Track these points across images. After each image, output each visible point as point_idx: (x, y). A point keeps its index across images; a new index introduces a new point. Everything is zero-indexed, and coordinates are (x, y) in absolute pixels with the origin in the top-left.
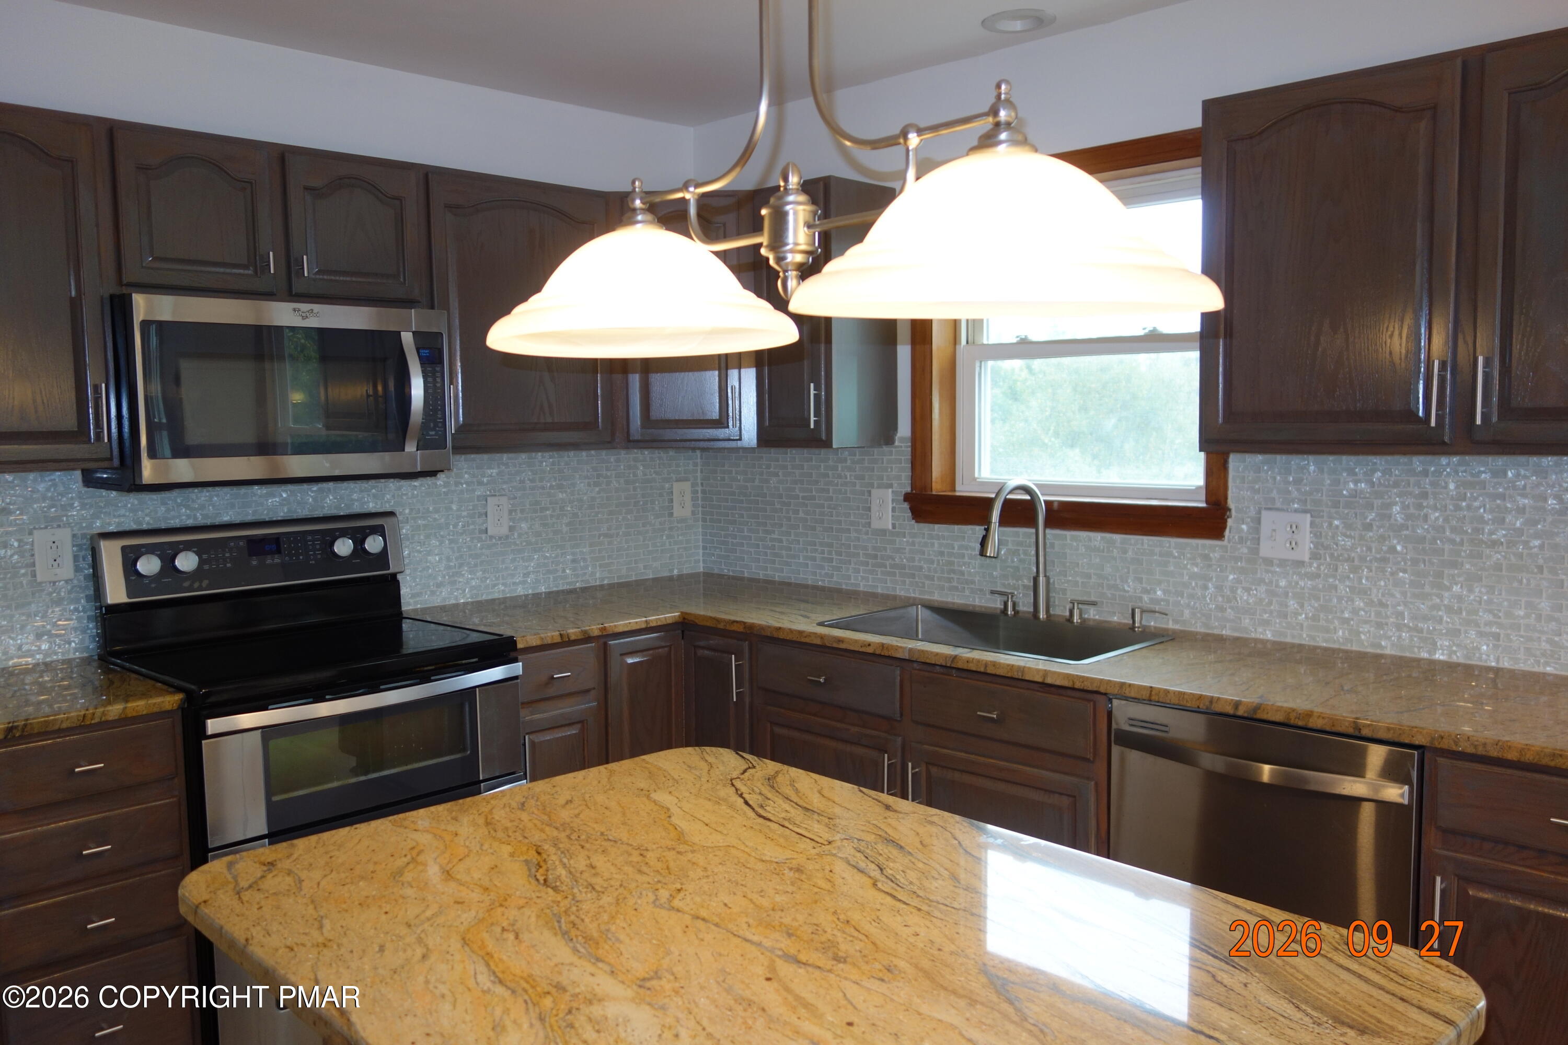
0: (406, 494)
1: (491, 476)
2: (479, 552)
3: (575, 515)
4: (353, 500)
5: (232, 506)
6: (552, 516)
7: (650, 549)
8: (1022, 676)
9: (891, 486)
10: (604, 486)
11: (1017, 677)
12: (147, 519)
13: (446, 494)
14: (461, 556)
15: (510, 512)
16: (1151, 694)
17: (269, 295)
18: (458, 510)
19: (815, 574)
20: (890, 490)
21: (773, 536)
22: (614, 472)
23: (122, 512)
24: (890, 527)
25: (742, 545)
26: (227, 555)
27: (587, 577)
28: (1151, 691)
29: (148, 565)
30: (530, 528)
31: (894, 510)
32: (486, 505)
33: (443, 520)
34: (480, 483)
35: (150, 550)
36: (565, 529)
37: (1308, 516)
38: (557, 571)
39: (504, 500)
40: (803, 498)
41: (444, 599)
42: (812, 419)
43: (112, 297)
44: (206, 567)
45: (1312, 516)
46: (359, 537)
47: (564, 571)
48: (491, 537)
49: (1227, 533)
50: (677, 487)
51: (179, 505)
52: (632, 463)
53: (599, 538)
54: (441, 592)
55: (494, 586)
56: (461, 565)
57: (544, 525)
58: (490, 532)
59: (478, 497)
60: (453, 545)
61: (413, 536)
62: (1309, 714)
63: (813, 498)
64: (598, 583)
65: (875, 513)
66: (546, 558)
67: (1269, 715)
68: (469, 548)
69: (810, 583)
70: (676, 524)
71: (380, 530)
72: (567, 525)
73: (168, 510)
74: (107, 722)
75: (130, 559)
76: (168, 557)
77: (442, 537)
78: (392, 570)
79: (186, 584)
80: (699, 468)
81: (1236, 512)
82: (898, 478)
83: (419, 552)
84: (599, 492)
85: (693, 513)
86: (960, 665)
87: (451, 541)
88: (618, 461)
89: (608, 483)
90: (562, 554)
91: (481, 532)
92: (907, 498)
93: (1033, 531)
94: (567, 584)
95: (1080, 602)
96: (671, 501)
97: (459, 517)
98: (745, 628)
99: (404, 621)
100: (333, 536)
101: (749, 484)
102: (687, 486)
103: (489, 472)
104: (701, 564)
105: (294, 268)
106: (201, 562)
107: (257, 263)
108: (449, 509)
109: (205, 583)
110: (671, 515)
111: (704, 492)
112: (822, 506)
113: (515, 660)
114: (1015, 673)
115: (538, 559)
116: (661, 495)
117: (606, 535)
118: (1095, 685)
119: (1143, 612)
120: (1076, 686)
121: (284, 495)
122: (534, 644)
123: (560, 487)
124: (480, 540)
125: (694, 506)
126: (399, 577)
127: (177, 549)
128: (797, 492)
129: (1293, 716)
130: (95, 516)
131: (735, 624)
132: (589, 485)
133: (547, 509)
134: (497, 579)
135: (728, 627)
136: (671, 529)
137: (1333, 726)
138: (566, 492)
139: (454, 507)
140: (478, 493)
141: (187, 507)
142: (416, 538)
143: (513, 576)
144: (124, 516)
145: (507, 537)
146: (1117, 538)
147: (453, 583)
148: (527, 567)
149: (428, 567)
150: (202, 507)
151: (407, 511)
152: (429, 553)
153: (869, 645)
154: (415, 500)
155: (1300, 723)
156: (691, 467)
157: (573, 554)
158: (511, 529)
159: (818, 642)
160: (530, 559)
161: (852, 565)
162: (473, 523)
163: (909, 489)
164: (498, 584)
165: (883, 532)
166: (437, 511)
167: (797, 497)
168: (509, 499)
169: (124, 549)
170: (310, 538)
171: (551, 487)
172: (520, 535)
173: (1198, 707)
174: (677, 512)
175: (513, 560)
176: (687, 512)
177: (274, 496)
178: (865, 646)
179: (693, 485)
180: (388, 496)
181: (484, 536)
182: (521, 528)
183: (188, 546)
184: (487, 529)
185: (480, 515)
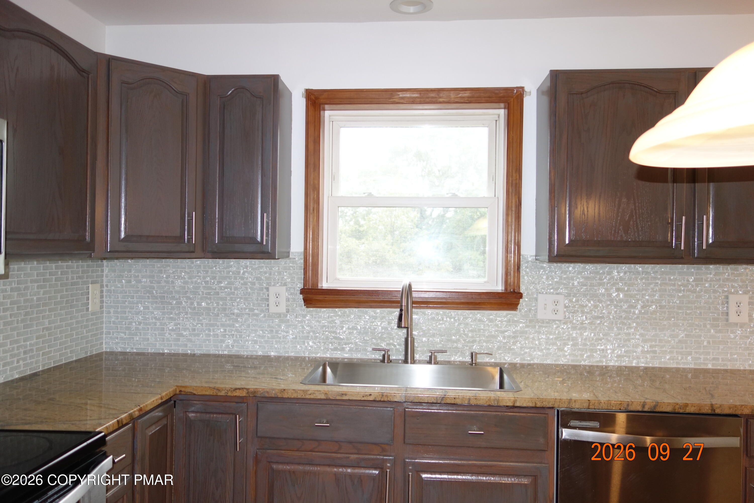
8: (498, 403)
11: (493, 404)
16: (589, 405)
28: (590, 403)
62: (686, 405)
67: (663, 408)
96: (88, 299)
98: (248, 393)
114: (492, 402)
118: (551, 403)
120: (538, 406)
129: (677, 407)
131: (238, 391)
135: (230, 394)
137: (700, 410)
153: (370, 395)
155: (681, 411)
173: (620, 409)
178: (366, 395)
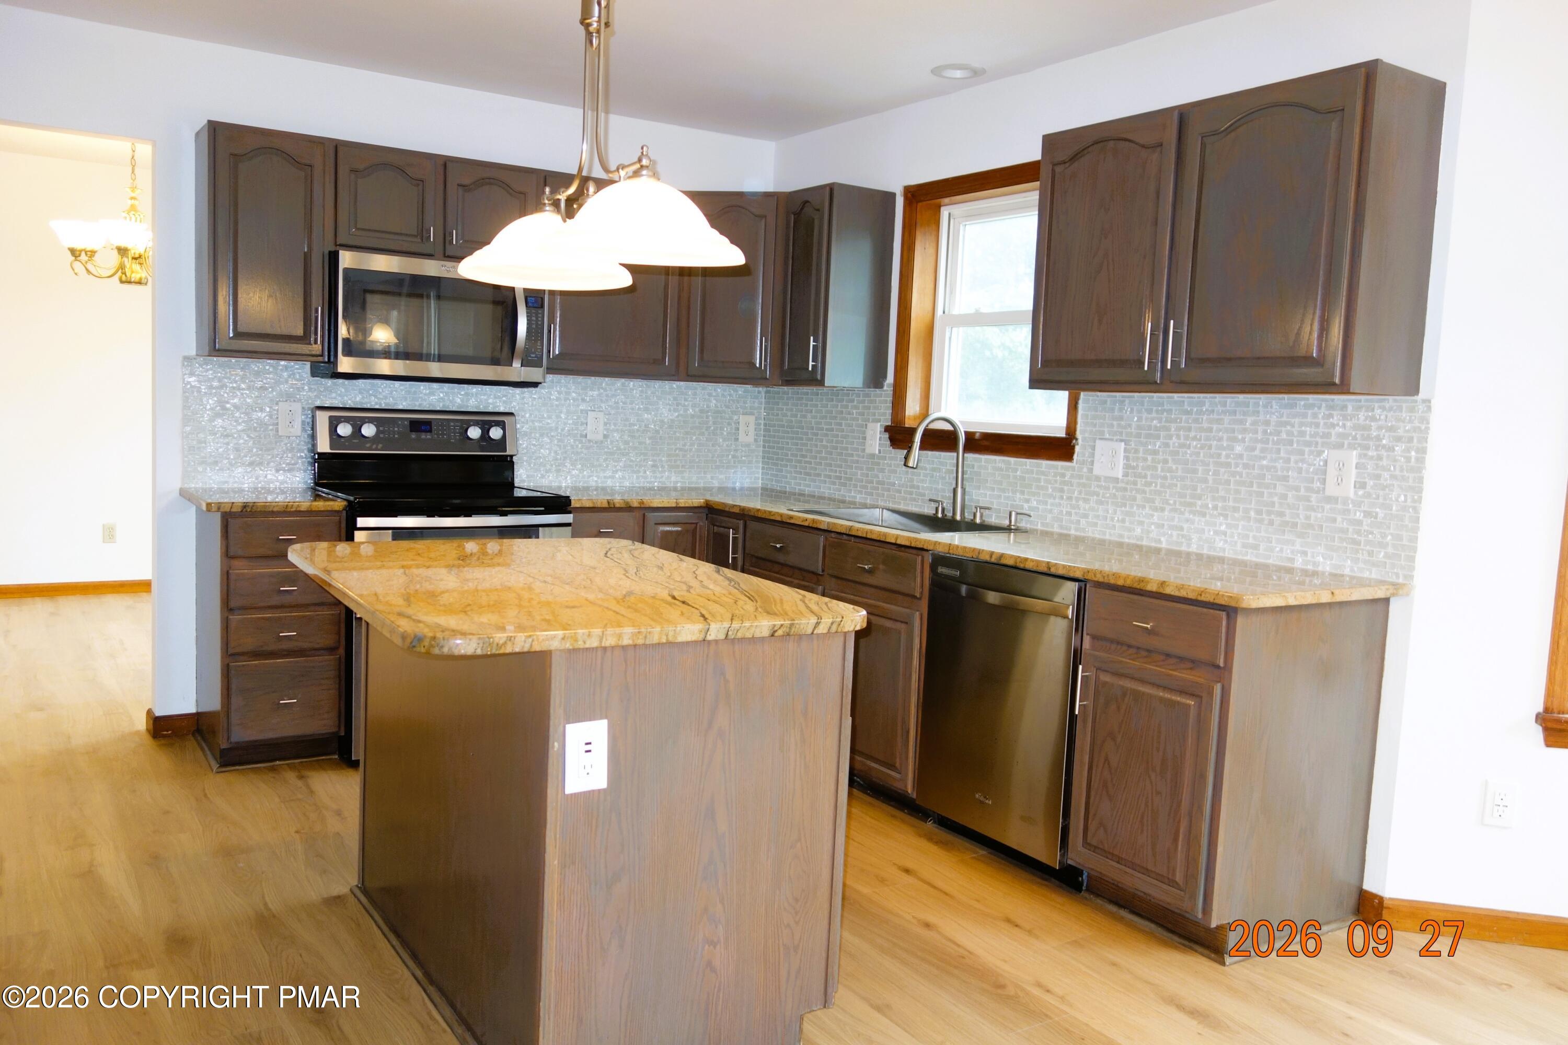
0: (527, 404)
1: (592, 396)
2: (579, 450)
3: (657, 432)
4: (488, 403)
5: (406, 399)
6: (638, 430)
7: (718, 464)
8: (885, 539)
9: (879, 421)
10: (681, 412)
12: (349, 402)
13: (557, 406)
14: (566, 452)
15: (605, 424)
16: (949, 549)
17: (430, 256)
18: (566, 418)
19: (830, 489)
20: (879, 424)
21: (806, 459)
22: (691, 403)
23: (334, 395)
24: (877, 452)
25: (787, 466)
26: (396, 429)
27: (664, 479)
28: (950, 547)
29: (344, 430)
30: (621, 437)
31: (880, 438)
32: (587, 417)
33: (553, 425)
34: (583, 400)
35: (347, 420)
36: (648, 441)
37: (1123, 444)
38: (639, 472)
39: (601, 415)
40: (827, 430)
41: (551, 482)
42: (811, 363)
43: (330, 252)
44: (382, 436)
45: (1125, 444)
46: (486, 427)
47: (645, 472)
48: (590, 441)
49: (1075, 457)
50: (743, 419)
51: (371, 395)
52: (707, 397)
53: (675, 451)
54: (549, 476)
55: (589, 477)
56: (565, 458)
57: (633, 437)
58: (588, 437)
59: (582, 411)
60: (560, 443)
61: (531, 433)
63: (832, 430)
64: (672, 485)
65: (868, 442)
66: (632, 461)
67: (1007, 561)
68: (572, 447)
69: (827, 495)
70: (740, 447)
71: (502, 425)
72: (650, 438)
73: (363, 398)
74: (300, 511)
75: (333, 425)
76: (357, 426)
77: (552, 436)
78: (508, 453)
79: (368, 445)
80: (763, 406)
81: (1082, 441)
82: (884, 414)
83: (534, 445)
84: (677, 417)
85: (756, 440)
86: (853, 533)
87: (559, 440)
88: (695, 394)
89: (686, 410)
90: (644, 460)
91: (582, 436)
92: (887, 429)
93: (955, 454)
94: (647, 482)
95: (981, 508)
96: (738, 429)
97: (565, 424)
98: (740, 510)
99: (515, 489)
100: (469, 424)
101: (793, 419)
102: (751, 419)
103: (591, 393)
104: (760, 481)
105: (448, 239)
106: (378, 432)
107: (422, 234)
108: (558, 417)
109: (380, 446)
110: (737, 439)
111: (765, 425)
112: (837, 436)
113: (570, 512)
114: (882, 537)
115: (625, 461)
116: (729, 424)
117: (681, 450)
118: (922, 543)
119: (1017, 514)
120: (913, 545)
121: (441, 395)
122: (588, 506)
123: (647, 410)
124: (581, 442)
125: (757, 435)
126: (515, 459)
127: (364, 421)
128: (823, 426)
129: (1018, 560)
130: (317, 397)
131: (734, 507)
132: (670, 410)
133: (635, 425)
134: (592, 472)
135: (731, 510)
136: (736, 450)
138: (651, 414)
139: (563, 416)
140: (581, 407)
141: (375, 396)
142: (533, 435)
143: (604, 471)
144: (335, 398)
145: (602, 442)
146: (1012, 460)
147: (558, 471)
148: (616, 466)
149: (540, 457)
150: (386, 398)
151: (527, 415)
152: (542, 447)
153: (806, 520)
154: (534, 408)
156: (756, 405)
157: (653, 461)
158: (605, 436)
159: (779, 519)
160: (619, 461)
161: (853, 482)
162: (577, 429)
163: (889, 424)
164: (592, 476)
165: (872, 456)
166: (549, 417)
167: (822, 429)
168: (605, 414)
169: (330, 417)
170: (452, 424)
171: (639, 409)
172: (612, 442)
173: (973, 557)
174: (742, 438)
175: (606, 460)
176: (750, 439)
177: (434, 395)
178: (804, 521)
179: (757, 419)
180: (514, 404)
181: (584, 440)
182: (613, 437)
183: (371, 420)
184: (586, 435)
185: (582, 424)
